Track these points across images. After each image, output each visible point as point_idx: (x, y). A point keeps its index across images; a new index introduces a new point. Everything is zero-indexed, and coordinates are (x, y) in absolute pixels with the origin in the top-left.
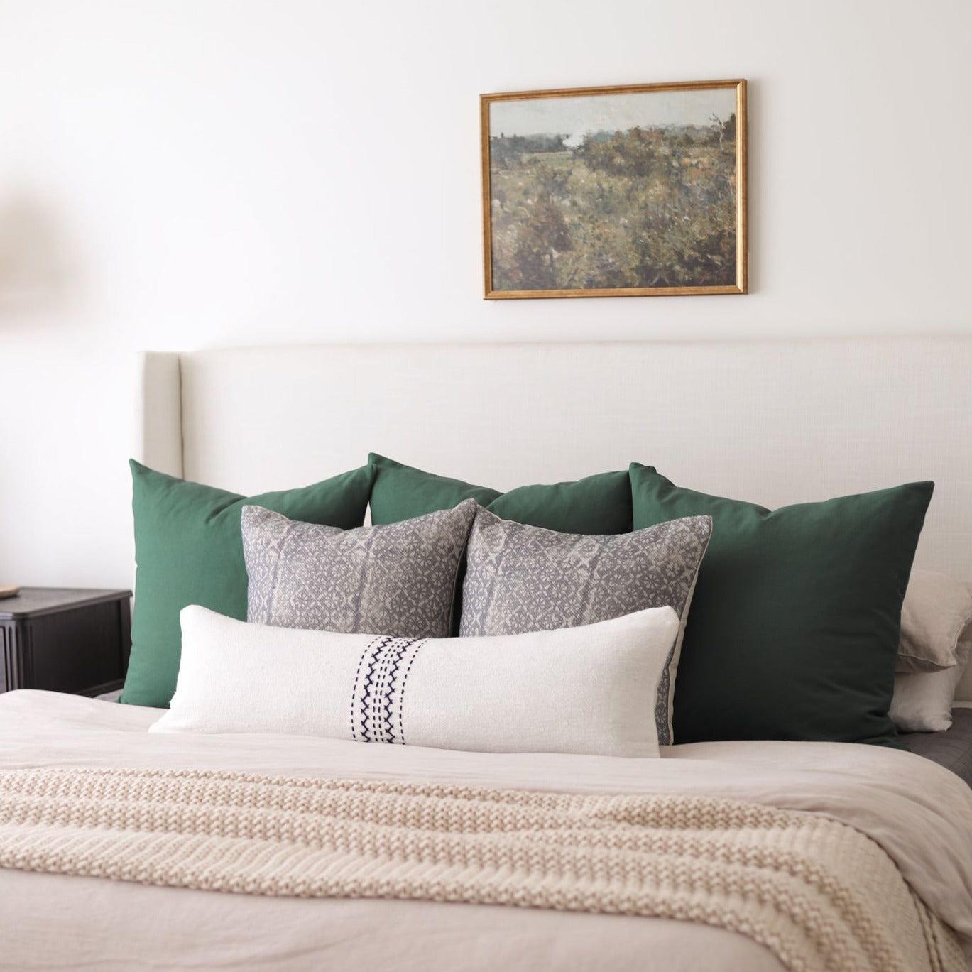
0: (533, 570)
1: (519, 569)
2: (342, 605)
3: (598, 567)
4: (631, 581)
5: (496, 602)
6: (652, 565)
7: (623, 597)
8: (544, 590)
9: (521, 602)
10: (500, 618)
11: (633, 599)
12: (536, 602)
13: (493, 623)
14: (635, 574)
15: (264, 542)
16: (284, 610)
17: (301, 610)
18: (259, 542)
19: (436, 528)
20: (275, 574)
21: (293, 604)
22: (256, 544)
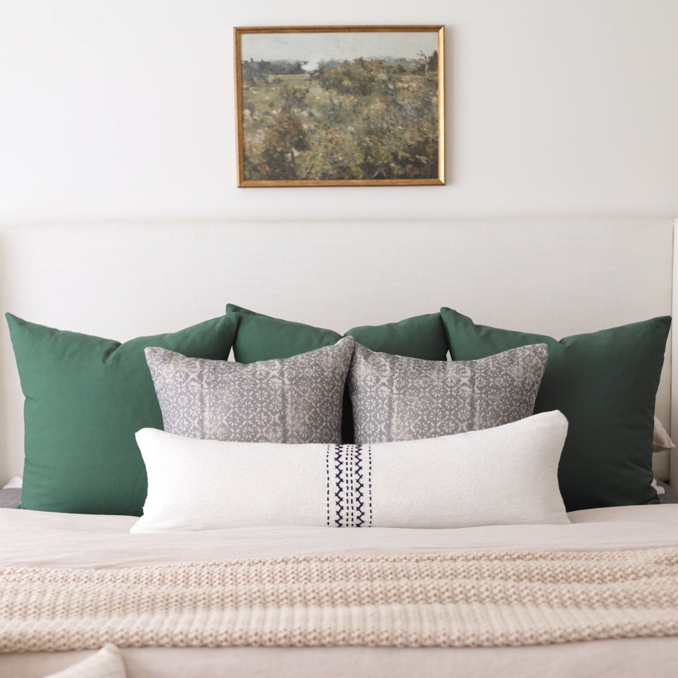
0: (424, 388)
1: (411, 388)
2: (271, 422)
3: (477, 384)
4: (504, 394)
5: (398, 414)
6: (516, 381)
7: (500, 406)
8: (437, 403)
9: (420, 413)
10: (405, 426)
11: (507, 407)
12: (434, 413)
13: (399, 431)
14: (505, 388)
15: (183, 375)
16: (218, 429)
17: (235, 428)
18: (178, 375)
19: (332, 359)
20: (202, 400)
21: (226, 423)
22: (175, 377)
